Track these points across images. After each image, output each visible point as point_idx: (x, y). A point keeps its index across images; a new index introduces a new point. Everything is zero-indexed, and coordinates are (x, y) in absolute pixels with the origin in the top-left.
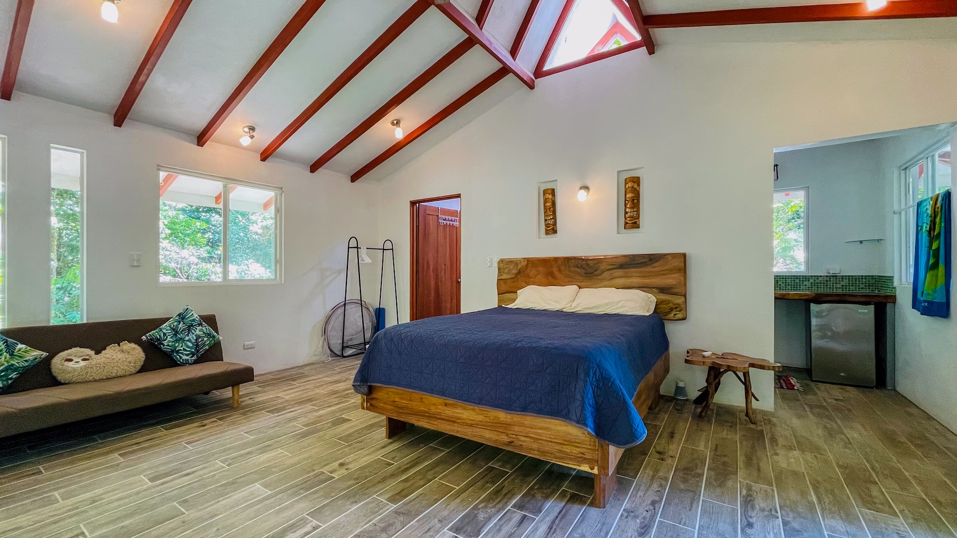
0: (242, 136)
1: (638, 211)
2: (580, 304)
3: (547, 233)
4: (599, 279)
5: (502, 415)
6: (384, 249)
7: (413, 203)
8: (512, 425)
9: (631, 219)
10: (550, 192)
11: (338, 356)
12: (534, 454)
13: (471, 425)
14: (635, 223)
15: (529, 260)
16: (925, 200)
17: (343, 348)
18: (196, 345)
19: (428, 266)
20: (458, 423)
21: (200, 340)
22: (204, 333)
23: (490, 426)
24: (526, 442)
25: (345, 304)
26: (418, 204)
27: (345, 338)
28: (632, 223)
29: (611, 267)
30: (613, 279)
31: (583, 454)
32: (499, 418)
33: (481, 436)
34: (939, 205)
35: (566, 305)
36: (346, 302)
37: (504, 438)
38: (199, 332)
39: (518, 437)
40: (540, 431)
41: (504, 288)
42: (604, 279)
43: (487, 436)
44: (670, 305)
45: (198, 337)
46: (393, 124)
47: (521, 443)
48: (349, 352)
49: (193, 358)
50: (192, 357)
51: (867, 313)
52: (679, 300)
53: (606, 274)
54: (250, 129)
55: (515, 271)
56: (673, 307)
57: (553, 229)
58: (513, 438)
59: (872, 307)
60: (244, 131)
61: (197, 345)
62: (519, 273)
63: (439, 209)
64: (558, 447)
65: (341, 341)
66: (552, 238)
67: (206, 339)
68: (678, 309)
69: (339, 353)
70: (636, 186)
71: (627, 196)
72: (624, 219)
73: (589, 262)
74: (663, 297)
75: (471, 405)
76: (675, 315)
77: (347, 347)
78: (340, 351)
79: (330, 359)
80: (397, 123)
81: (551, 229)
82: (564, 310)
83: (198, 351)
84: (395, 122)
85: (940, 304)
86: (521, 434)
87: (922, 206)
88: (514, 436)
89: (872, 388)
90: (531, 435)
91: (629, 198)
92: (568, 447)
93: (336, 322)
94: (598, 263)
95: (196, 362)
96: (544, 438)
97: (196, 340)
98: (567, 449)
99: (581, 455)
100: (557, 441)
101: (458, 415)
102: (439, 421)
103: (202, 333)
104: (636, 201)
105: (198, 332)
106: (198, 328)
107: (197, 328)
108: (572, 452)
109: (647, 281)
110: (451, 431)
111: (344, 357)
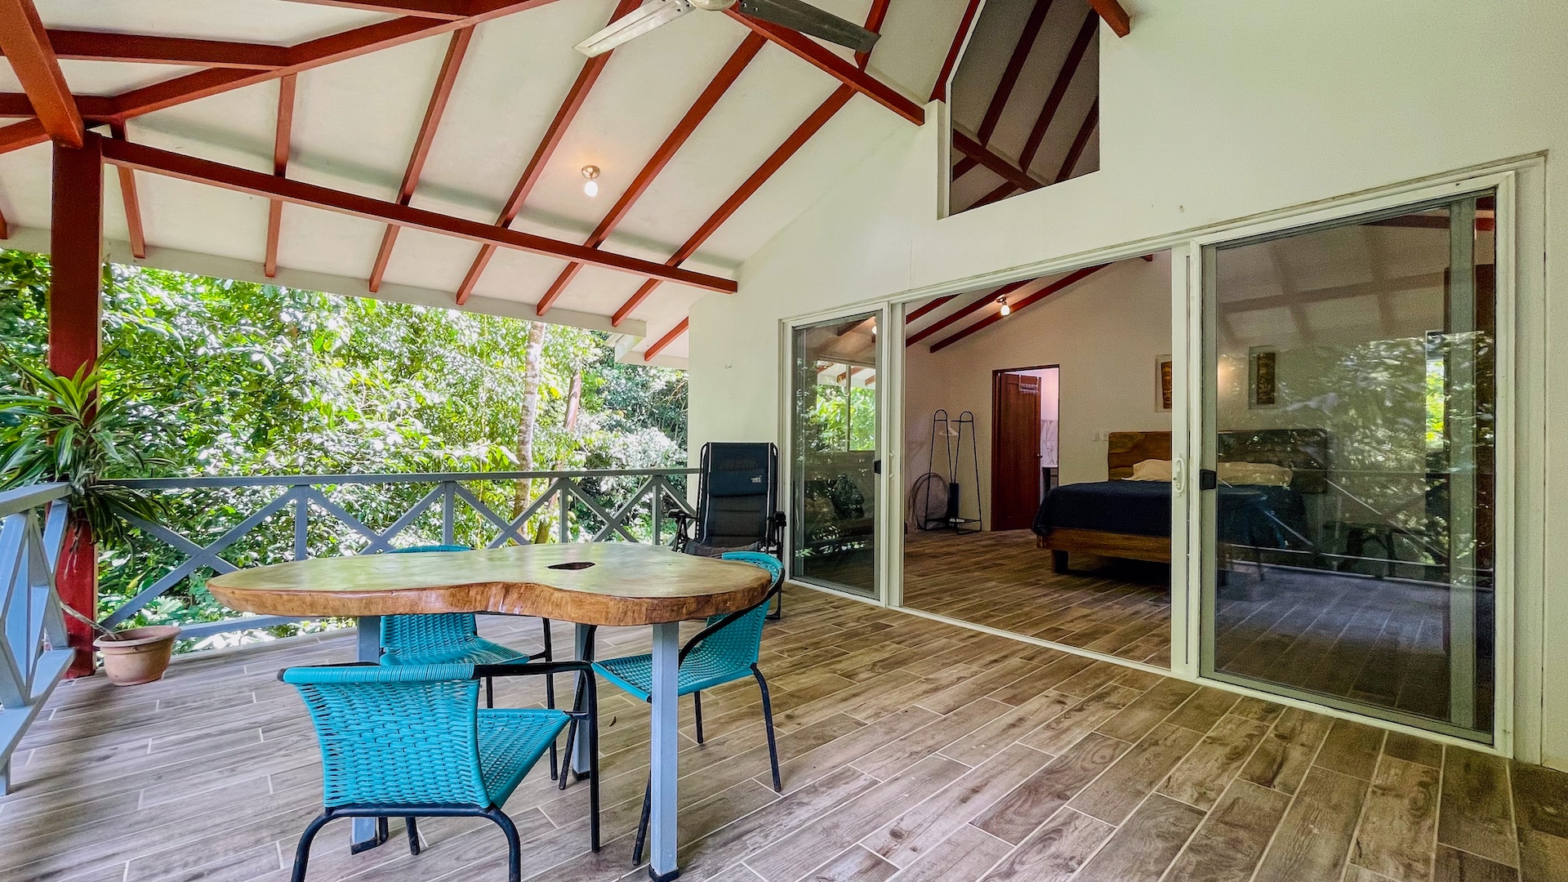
1: (1272, 387)
3: (1166, 406)
6: (960, 421)
7: (995, 373)
9: (1265, 394)
10: (1170, 365)
11: (922, 528)
14: (1270, 398)
15: (1146, 434)
17: (927, 521)
19: (1009, 441)
25: (929, 478)
26: (999, 374)
27: (928, 512)
28: (1264, 397)
30: (1245, 453)
36: (931, 475)
41: (1117, 462)
44: (1309, 478)
46: (999, 301)
48: (931, 525)
52: (1319, 474)
55: (1130, 445)
56: (1311, 480)
62: (1135, 447)
63: (1020, 376)
65: (925, 514)
68: (1317, 482)
69: (923, 526)
70: (1270, 363)
71: (1261, 372)
72: (1256, 395)
74: (1301, 470)
76: (1314, 488)
77: (930, 520)
78: (924, 523)
79: (917, 530)
80: (1003, 301)
81: (1170, 403)
84: (1001, 300)
91: (1262, 374)
93: (921, 496)
104: (1270, 377)
111: (927, 530)
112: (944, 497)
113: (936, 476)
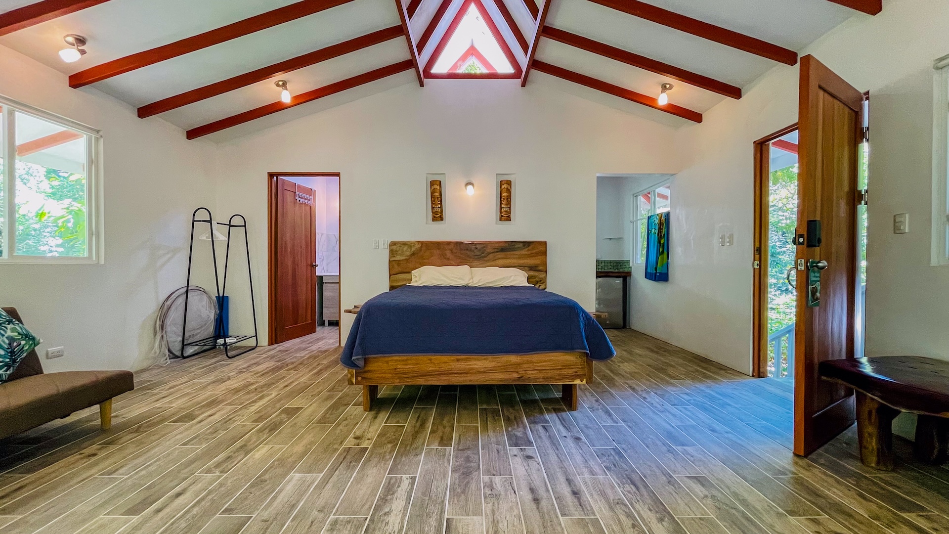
0: (62, 48)
1: (510, 208)
2: (481, 279)
3: (434, 219)
4: (485, 260)
5: (513, 358)
6: (230, 226)
7: (271, 175)
8: (522, 364)
9: (506, 213)
10: (438, 183)
11: (177, 357)
12: (540, 382)
13: (484, 372)
14: (509, 216)
15: (422, 243)
16: (653, 215)
17: (184, 346)
18: (10, 352)
19: (286, 249)
20: (471, 373)
21: (15, 344)
22: (19, 334)
23: (502, 369)
24: (532, 374)
25: (187, 291)
26: (275, 177)
27: (186, 335)
28: (505, 216)
29: (494, 250)
30: (495, 260)
31: (576, 372)
32: (511, 361)
33: (492, 380)
34: (662, 218)
35: (469, 281)
36: (190, 288)
37: (516, 375)
38: (12, 332)
39: (527, 372)
40: (544, 364)
41: (397, 269)
42: (488, 261)
43: (497, 378)
44: (536, 279)
45: (11, 340)
46: (278, 85)
47: (529, 376)
48: (190, 350)
49: (8, 372)
50: (6, 371)
51: (619, 281)
52: (542, 275)
53: (491, 256)
54: (77, 39)
55: (408, 253)
56: (538, 280)
57: (440, 217)
58: (522, 374)
59: (622, 279)
60: (66, 41)
61: (12, 352)
62: (413, 254)
63: (296, 185)
64: (558, 372)
65: (180, 339)
66: (438, 225)
67: (23, 342)
68: (541, 282)
69: (178, 353)
70: (509, 188)
71: (503, 195)
72: (499, 213)
73: (477, 246)
74: (532, 273)
75: (484, 356)
76: (539, 286)
77: (189, 344)
78: (179, 351)
79: (169, 361)
80: (284, 85)
81: (438, 216)
82: (469, 285)
83: (14, 361)
84: (281, 83)
85: (666, 273)
86: (529, 369)
87: (651, 218)
88: (524, 372)
89: (620, 329)
90: (537, 368)
91: (504, 196)
92: (565, 370)
93: (175, 315)
94: (484, 247)
95: (12, 378)
96: (548, 368)
97: (10, 344)
98: (565, 372)
99: (575, 374)
100: (558, 368)
101: (472, 366)
102: (452, 376)
103: (16, 334)
104: (509, 200)
105: (9, 333)
106: (9, 327)
107: (7, 326)
108: (568, 373)
109: (522, 262)
110: (464, 381)
111: (184, 358)
112: (210, 314)
113: (198, 289)
